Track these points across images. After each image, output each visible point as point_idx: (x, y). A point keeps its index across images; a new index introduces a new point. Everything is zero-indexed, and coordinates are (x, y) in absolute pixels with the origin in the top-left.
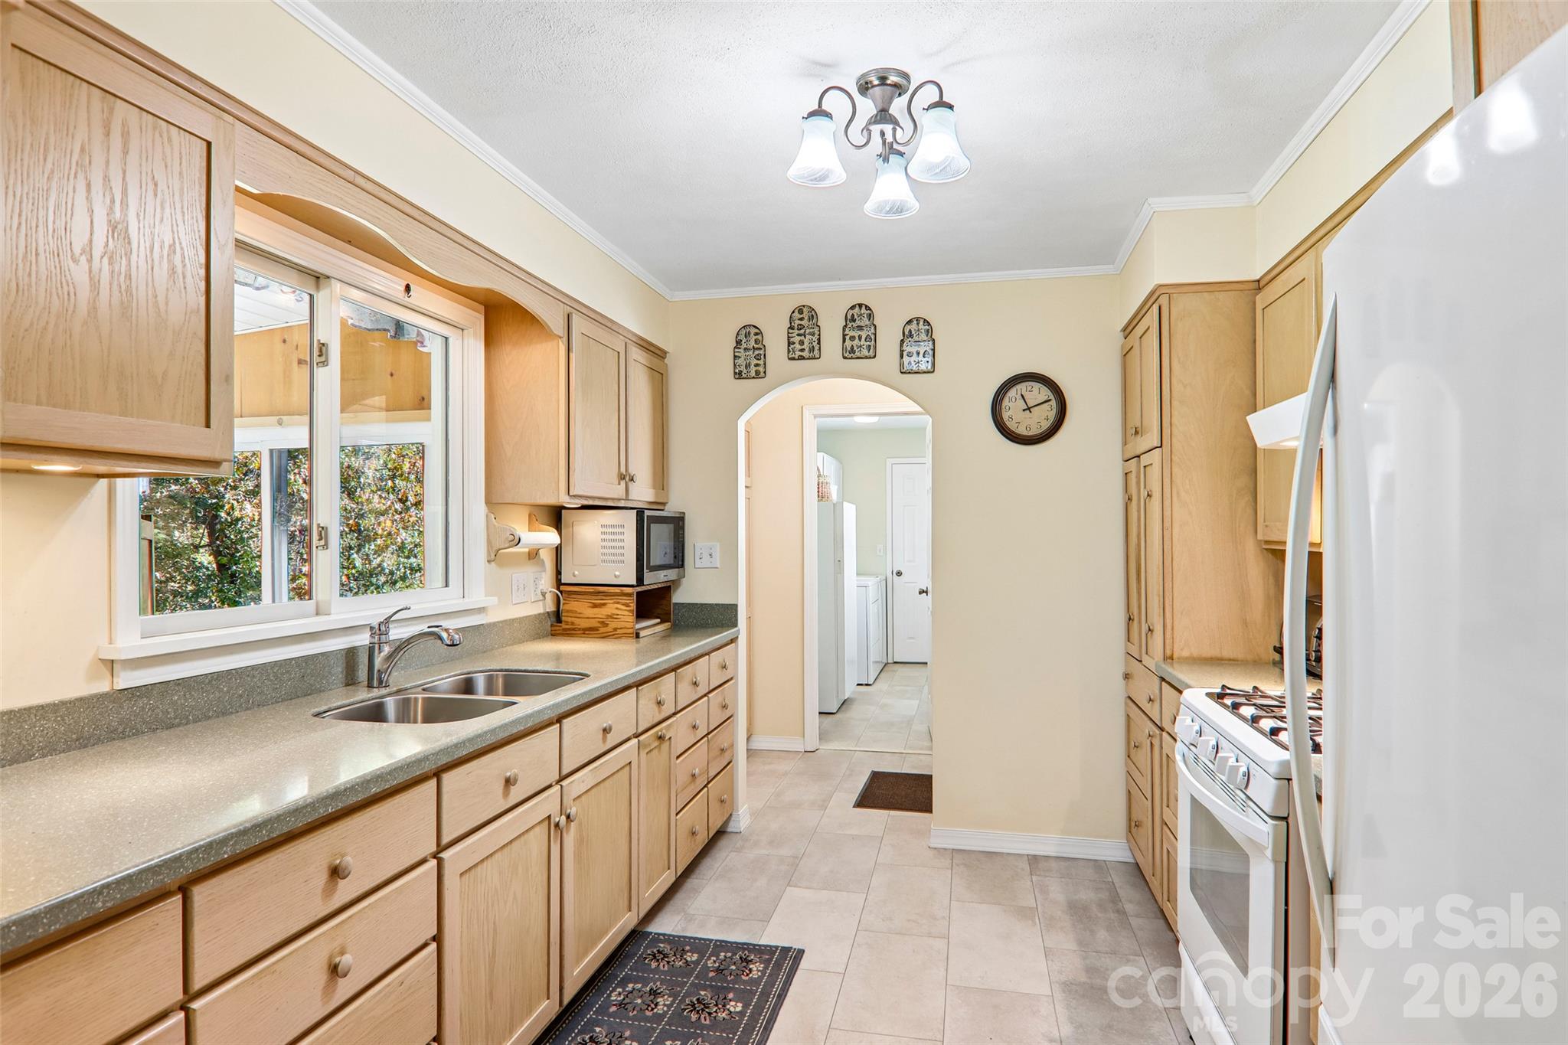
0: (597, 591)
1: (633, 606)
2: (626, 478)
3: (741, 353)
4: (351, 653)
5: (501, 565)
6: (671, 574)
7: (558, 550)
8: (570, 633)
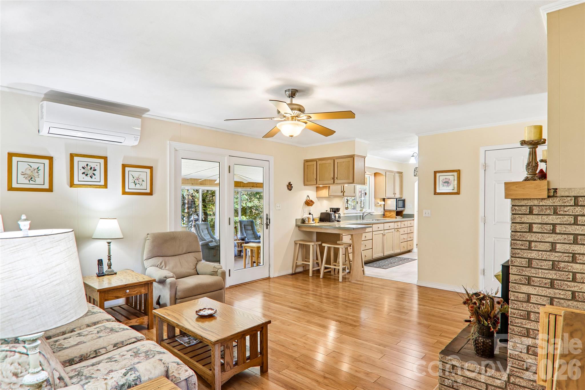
0: (390, 211)
1: (395, 213)
2: (395, 194)
3: (415, 172)
4: (360, 216)
5: (376, 207)
6: (403, 209)
7: (384, 205)
8: (385, 217)
